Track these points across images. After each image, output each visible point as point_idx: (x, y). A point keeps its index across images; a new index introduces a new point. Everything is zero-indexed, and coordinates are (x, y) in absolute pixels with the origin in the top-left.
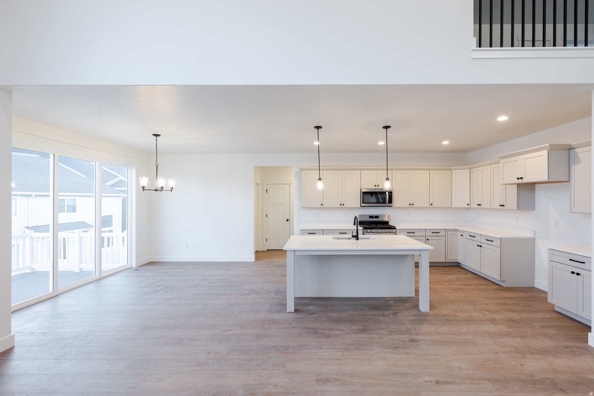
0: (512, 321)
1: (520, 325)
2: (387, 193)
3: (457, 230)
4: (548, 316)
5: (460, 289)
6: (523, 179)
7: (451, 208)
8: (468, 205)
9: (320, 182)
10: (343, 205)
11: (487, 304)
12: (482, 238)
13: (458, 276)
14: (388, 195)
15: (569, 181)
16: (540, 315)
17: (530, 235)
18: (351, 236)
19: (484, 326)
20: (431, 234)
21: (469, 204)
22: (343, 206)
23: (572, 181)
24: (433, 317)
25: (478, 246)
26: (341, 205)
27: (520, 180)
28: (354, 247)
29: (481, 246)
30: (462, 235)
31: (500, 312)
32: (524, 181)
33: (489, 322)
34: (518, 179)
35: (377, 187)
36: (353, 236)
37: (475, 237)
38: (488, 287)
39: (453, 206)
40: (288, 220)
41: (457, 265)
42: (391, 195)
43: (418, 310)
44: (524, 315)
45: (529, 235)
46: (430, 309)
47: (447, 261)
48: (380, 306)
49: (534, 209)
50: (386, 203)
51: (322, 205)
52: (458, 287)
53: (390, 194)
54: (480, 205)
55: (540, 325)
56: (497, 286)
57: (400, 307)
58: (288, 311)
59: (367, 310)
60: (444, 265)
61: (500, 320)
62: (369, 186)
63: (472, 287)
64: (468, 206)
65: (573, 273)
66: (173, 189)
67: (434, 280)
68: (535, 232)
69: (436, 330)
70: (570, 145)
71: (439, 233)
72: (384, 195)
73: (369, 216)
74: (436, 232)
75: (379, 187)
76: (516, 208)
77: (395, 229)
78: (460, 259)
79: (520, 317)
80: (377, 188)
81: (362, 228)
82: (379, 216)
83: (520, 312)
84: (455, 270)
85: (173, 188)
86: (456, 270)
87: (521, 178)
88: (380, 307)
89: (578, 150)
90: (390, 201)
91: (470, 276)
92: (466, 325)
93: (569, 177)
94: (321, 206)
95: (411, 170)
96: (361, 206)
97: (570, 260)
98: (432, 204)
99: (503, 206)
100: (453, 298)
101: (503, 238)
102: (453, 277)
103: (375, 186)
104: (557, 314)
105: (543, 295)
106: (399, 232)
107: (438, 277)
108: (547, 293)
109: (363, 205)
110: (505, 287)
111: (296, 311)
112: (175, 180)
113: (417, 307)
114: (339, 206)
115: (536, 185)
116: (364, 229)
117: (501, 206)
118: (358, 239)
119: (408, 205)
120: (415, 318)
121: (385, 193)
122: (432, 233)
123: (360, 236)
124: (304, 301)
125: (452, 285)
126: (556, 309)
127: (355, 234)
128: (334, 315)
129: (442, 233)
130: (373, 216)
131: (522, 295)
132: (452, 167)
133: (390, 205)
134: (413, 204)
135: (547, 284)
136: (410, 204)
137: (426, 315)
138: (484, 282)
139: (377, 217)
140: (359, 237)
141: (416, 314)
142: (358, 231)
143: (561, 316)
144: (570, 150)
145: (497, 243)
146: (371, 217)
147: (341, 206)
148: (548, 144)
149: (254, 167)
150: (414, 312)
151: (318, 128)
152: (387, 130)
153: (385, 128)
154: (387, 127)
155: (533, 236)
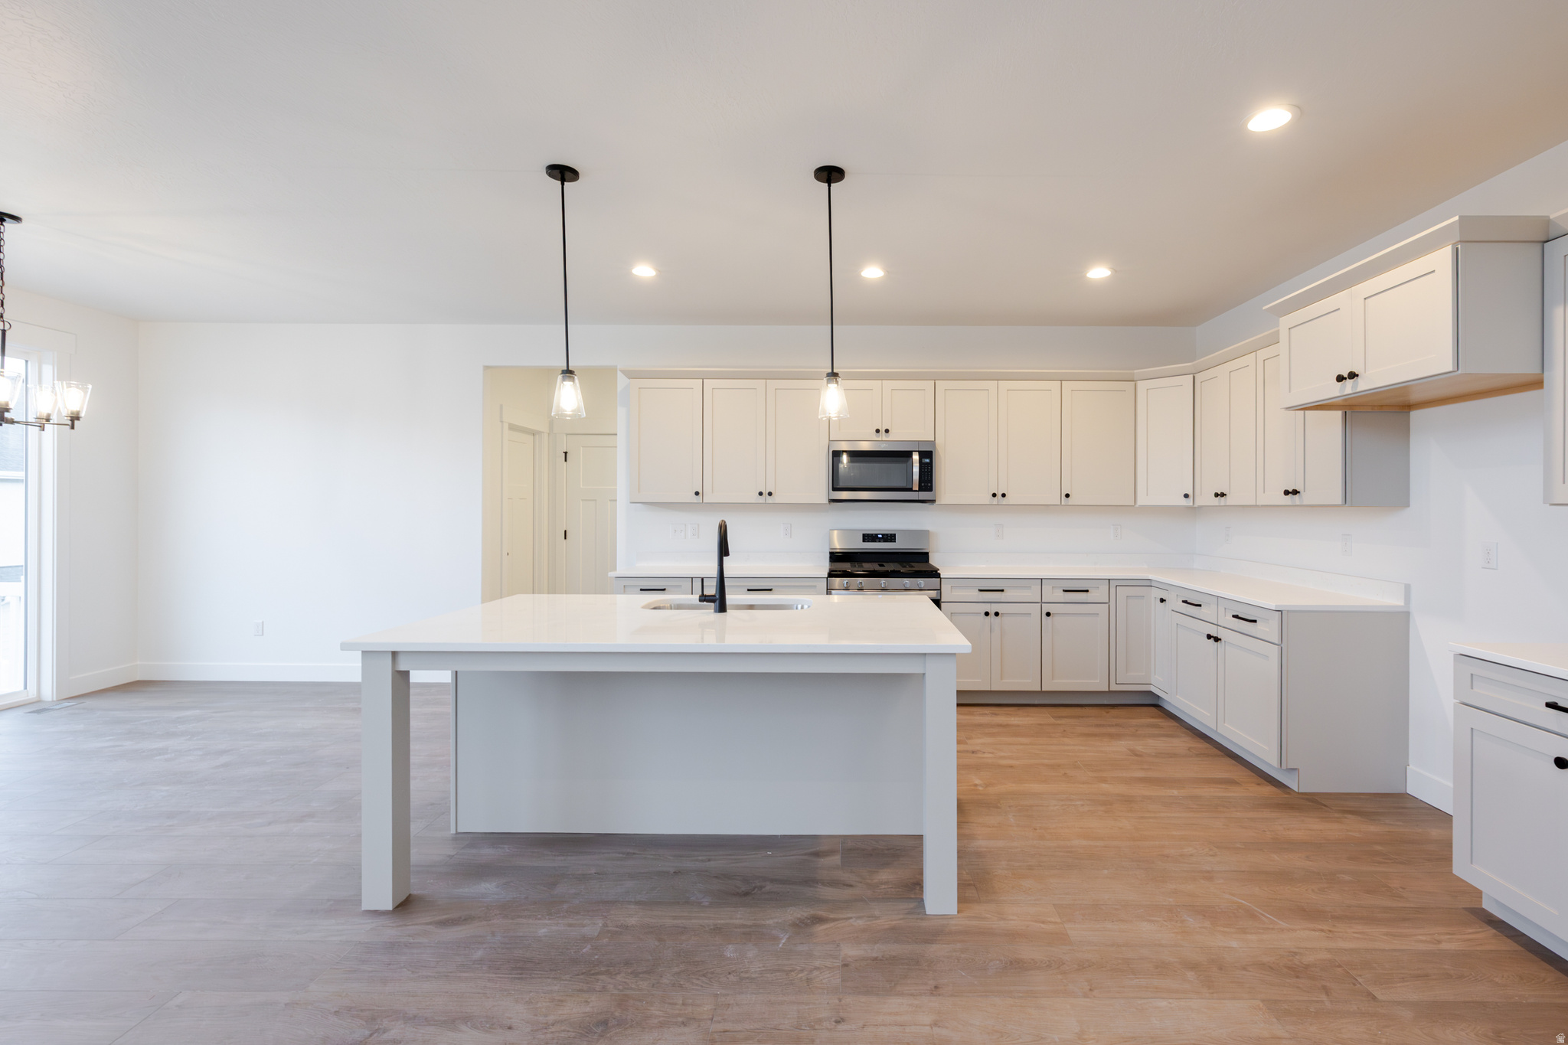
0: (1295, 970)
1: (1324, 997)
2: (916, 457)
3: (1148, 584)
4: (1453, 942)
5: (1128, 800)
6: (1359, 379)
7: (1131, 509)
8: (1186, 496)
9: (568, 384)
10: (770, 494)
11: (1209, 876)
12: (1221, 610)
13: (1139, 746)
14: (918, 465)
15: (1537, 383)
16: (1419, 939)
17: (1393, 600)
18: (696, 597)
19: (1163, 1003)
20: (1061, 596)
21: (1190, 493)
22: (770, 500)
23: (1556, 377)
24: (959, 946)
25: (1209, 637)
26: (761, 494)
27: (1349, 382)
28: (710, 642)
29: (1217, 640)
30: (1162, 600)
31: (1253, 916)
32: (1362, 385)
33: (1191, 975)
34: (1340, 378)
35: (883, 436)
36: (704, 598)
37: (1200, 605)
38: (1235, 793)
39: (1142, 501)
41: (1151, 704)
42: (931, 464)
43: (912, 905)
44: (1351, 939)
45: (1385, 598)
46: (962, 900)
47: (1114, 688)
48: (772, 881)
49: (1406, 504)
50: (911, 490)
51: (698, 492)
52: (1121, 789)
53: (928, 461)
54: (1223, 495)
55: (1414, 997)
56: (1268, 790)
57: (851, 886)
58: (366, 906)
59: (706, 901)
60: (1106, 702)
61: (1244, 969)
62: (857, 433)
63: (1175, 792)
64: (1188, 502)
65: (1559, 763)
66: (78, 418)
67: (1046, 761)
68: (1408, 589)
69: (936, 1030)
70: (1547, 222)
71: (1087, 591)
72: (907, 462)
73: (864, 535)
74: (1076, 590)
75: (892, 437)
76: (1339, 500)
77: (939, 576)
78: (1160, 684)
79: (1329, 950)
80: (884, 438)
82: (895, 534)
83: (1334, 917)
84: (1134, 722)
85: (82, 415)
86: (1145, 719)
87: (1353, 375)
88: (769, 887)
90: (927, 481)
91: (1181, 743)
92: (1086, 996)
93: (1540, 352)
94: (695, 499)
95: (997, 378)
96: (830, 500)
97: (1549, 705)
98: (1067, 496)
99: (1295, 492)
100: (1084, 843)
101: (1288, 611)
102: (1119, 748)
103: (879, 431)
104: (1489, 932)
105: (1435, 833)
106: (950, 586)
107: (1066, 748)
108: (1451, 821)
109: (835, 495)
110: (1298, 793)
111: (405, 905)
112: (90, 386)
113: (915, 886)
114: (754, 498)
115: (1413, 411)
116: (831, 575)
117: (1287, 493)
118: (722, 608)
119: (987, 499)
120: (878, 950)
121: (908, 454)
122: (1064, 591)
123: (731, 598)
124: (487, 853)
125: (1104, 780)
126: (1487, 905)
127: (711, 590)
128: (542, 931)
129: (1098, 594)
130: (877, 535)
131: (1355, 828)
132: (1135, 371)
133: (924, 495)
134: (1004, 495)
135: (1451, 785)
136: (994, 495)
137: (937, 932)
138: (1223, 769)
139: (890, 537)
140: (728, 603)
141: (893, 929)
142: (726, 584)
143: (1508, 945)
144: (1546, 244)
145: (1268, 628)
146: (868, 537)
147: (761, 499)
148: (1456, 218)
149: (486, 368)
150: (888, 916)
151: (563, 173)
152: (829, 186)
153: (825, 174)
154: (830, 174)
155: (1401, 603)
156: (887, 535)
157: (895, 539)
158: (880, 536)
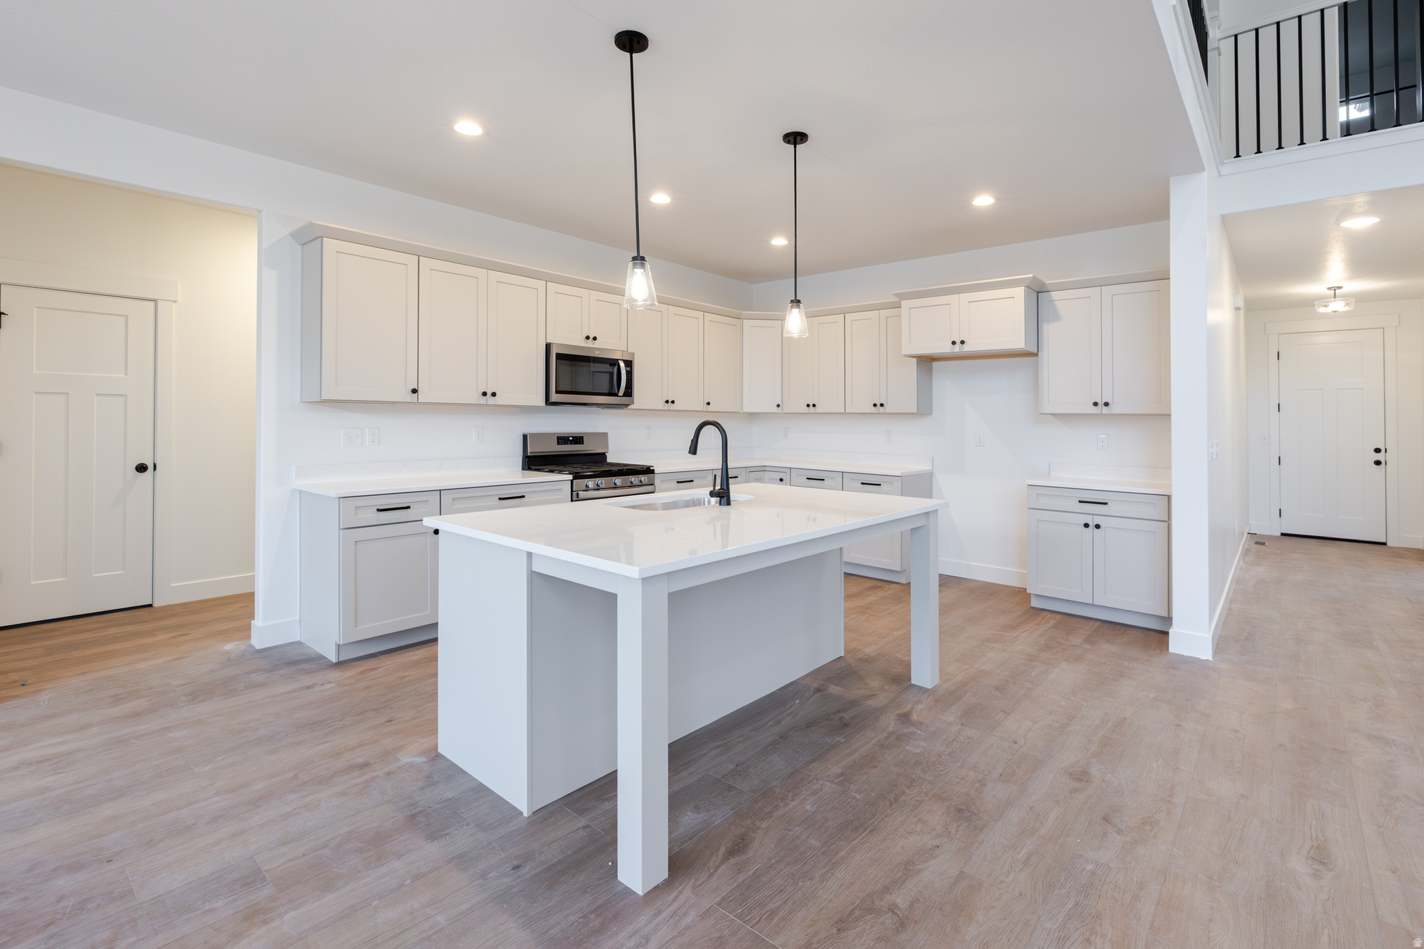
2: (622, 365)
6: (965, 345)
8: (778, 406)
12: (847, 481)
14: (624, 371)
15: (1036, 355)
17: (925, 467)
21: (782, 404)
26: (485, 394)
27: (958, 346)
30: (781, 480)
32: (966, 348)
34: (954, 343)
35: (590, 344)
36: (712, 494)
37: (822, 479)
39: (745, 409)
40: (141, 468)
42: (633, 372)
43: (916, 688)
45: (922, 466)
49: (931, 413)
50: (616, 395)
51: (414, 391)
53: (630, 369)
54: (814, 405)
62: (570, 338)
64: (779, 410)
65: (1086, 525)
68: (933, 460)
72: (614, 368)
73: (558, 437)
76: (914, 411)
77: (652, 472)
80: (593, 345)
81: (571, 477)
82: (583, 437)
87: (962, 342)
89: (1054, 295)
90: (629, 392)
93: (1037, 345)
96: (548, 402)
97: (1080, 502)
98: (708, 403)
99: (881, 405)
101: (904, 476)
103: (588, 338)
109: (554, 397)
115: (935, 364)
116: (575, 478)
117: (875, 405)
119: (662, 405)
129: (742, 479)
130: (568, 437)
132: (743, 312)
133: (626, 400)
134: (673, 402)
136: (667, 402)
139: (578, 440)
144: (1039, 294)
146: (562, 440)
147: (485, 400)
148: (1032, 275)
151: (632, 42)
152: (795, 147)
153: (792, 139)
154: (796, 138)
155: (930, 468)
156: (577, 437)
157: (583, 441)
158: (571, 438)
